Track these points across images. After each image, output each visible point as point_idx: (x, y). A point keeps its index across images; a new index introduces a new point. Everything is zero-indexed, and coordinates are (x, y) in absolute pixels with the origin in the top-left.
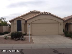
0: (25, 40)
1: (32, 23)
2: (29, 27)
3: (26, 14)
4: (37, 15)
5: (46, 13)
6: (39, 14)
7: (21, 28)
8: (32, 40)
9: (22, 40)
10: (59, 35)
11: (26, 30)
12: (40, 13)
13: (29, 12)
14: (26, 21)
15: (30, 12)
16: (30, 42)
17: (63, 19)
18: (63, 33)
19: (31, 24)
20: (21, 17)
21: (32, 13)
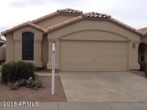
0: (40, 87)
1: (60, 40)
2: (54, 49)
3: (46, 16)
4: (75, 19)
5: (98, 14)
6: (80, 17)
7: (32, 52)
8: (62, 88)
9: (32, 86)
10: (127, 71)
11: (45, 58)
12: (83, 16)
13: (54, 13)
14: (45, 35)
15: (56, 11)
16: (56, 94)
17: (139, 31)
18: (139, 68)
19: (58, 43)
20: (32, 24)
21: (61, 14)
